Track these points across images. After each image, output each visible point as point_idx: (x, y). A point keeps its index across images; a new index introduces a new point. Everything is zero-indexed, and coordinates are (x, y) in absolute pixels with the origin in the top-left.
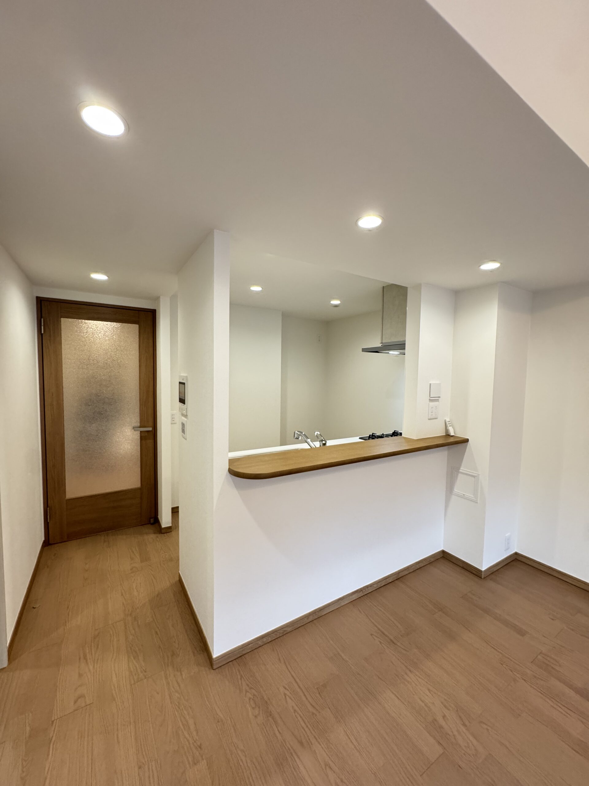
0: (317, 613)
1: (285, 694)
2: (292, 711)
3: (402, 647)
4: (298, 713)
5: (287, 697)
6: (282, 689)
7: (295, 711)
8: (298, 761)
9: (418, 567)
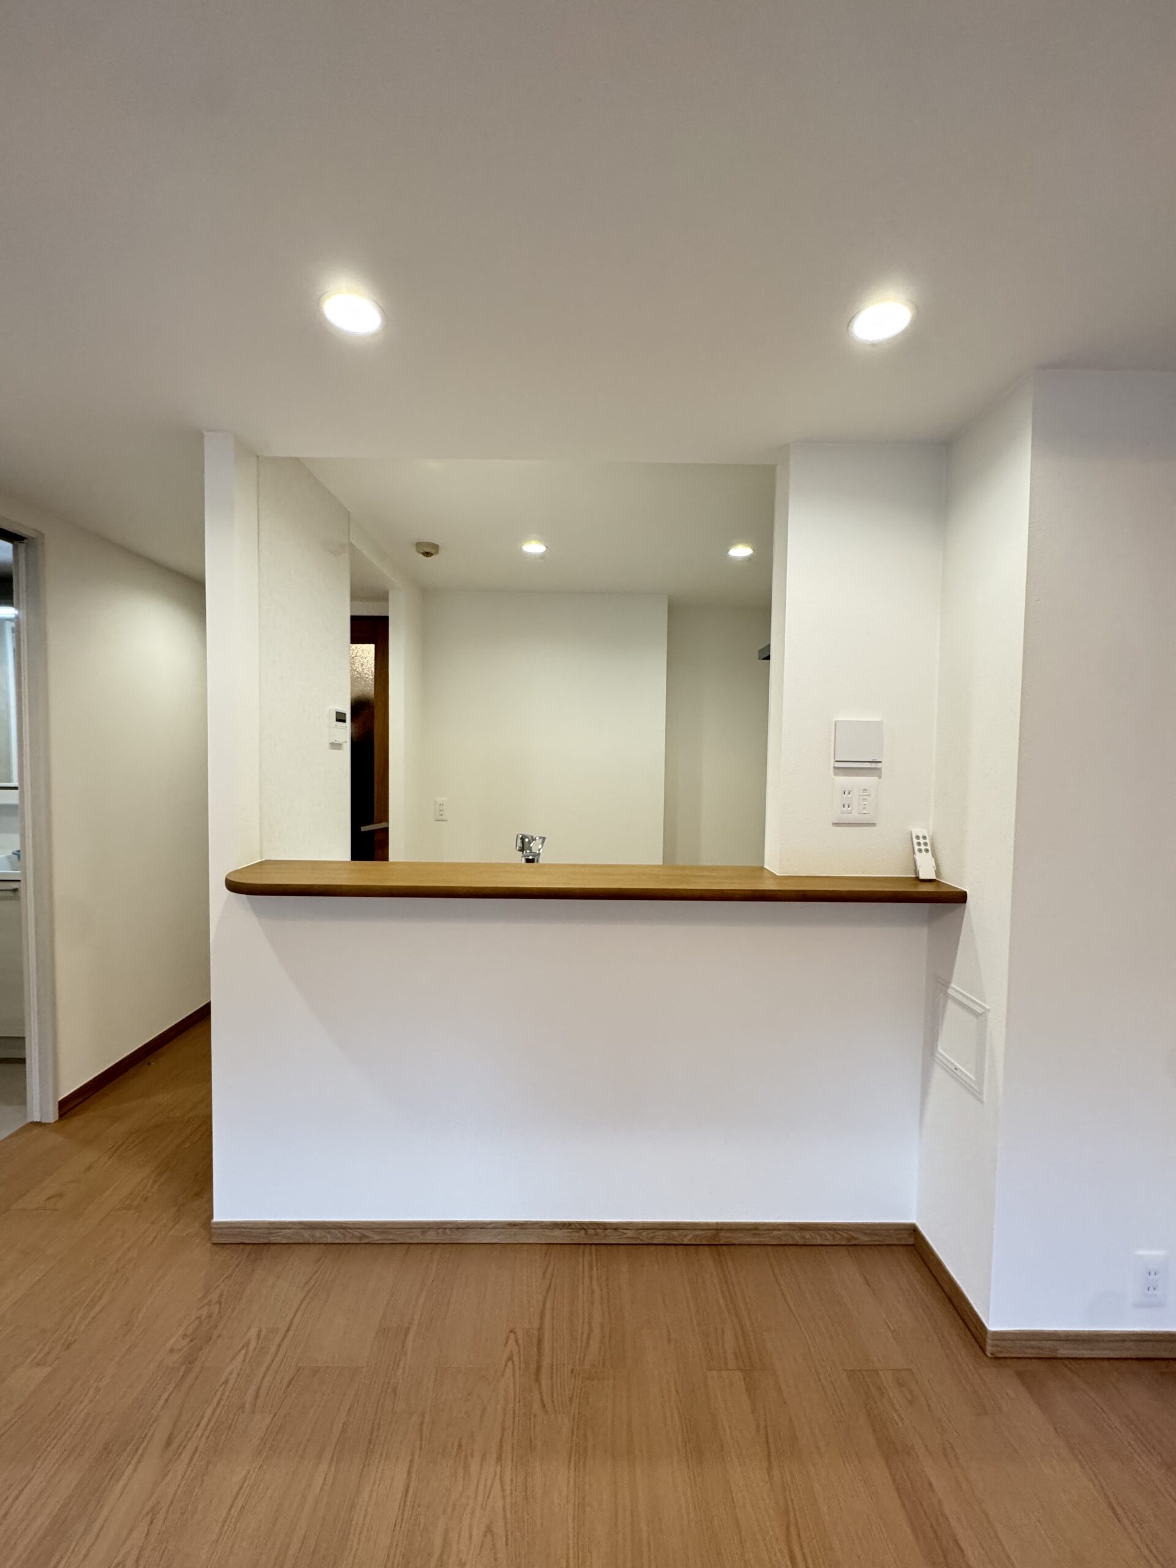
0: (447, 1230)
1: (246, 1345)
2: (222, 1380)
3: (545, 1396)
4: (224, 1390)
5: (244, 1351)
6: (253, 1331)
7: (226, 1382)
8: (131, 1467)
9: (797, 1237)
